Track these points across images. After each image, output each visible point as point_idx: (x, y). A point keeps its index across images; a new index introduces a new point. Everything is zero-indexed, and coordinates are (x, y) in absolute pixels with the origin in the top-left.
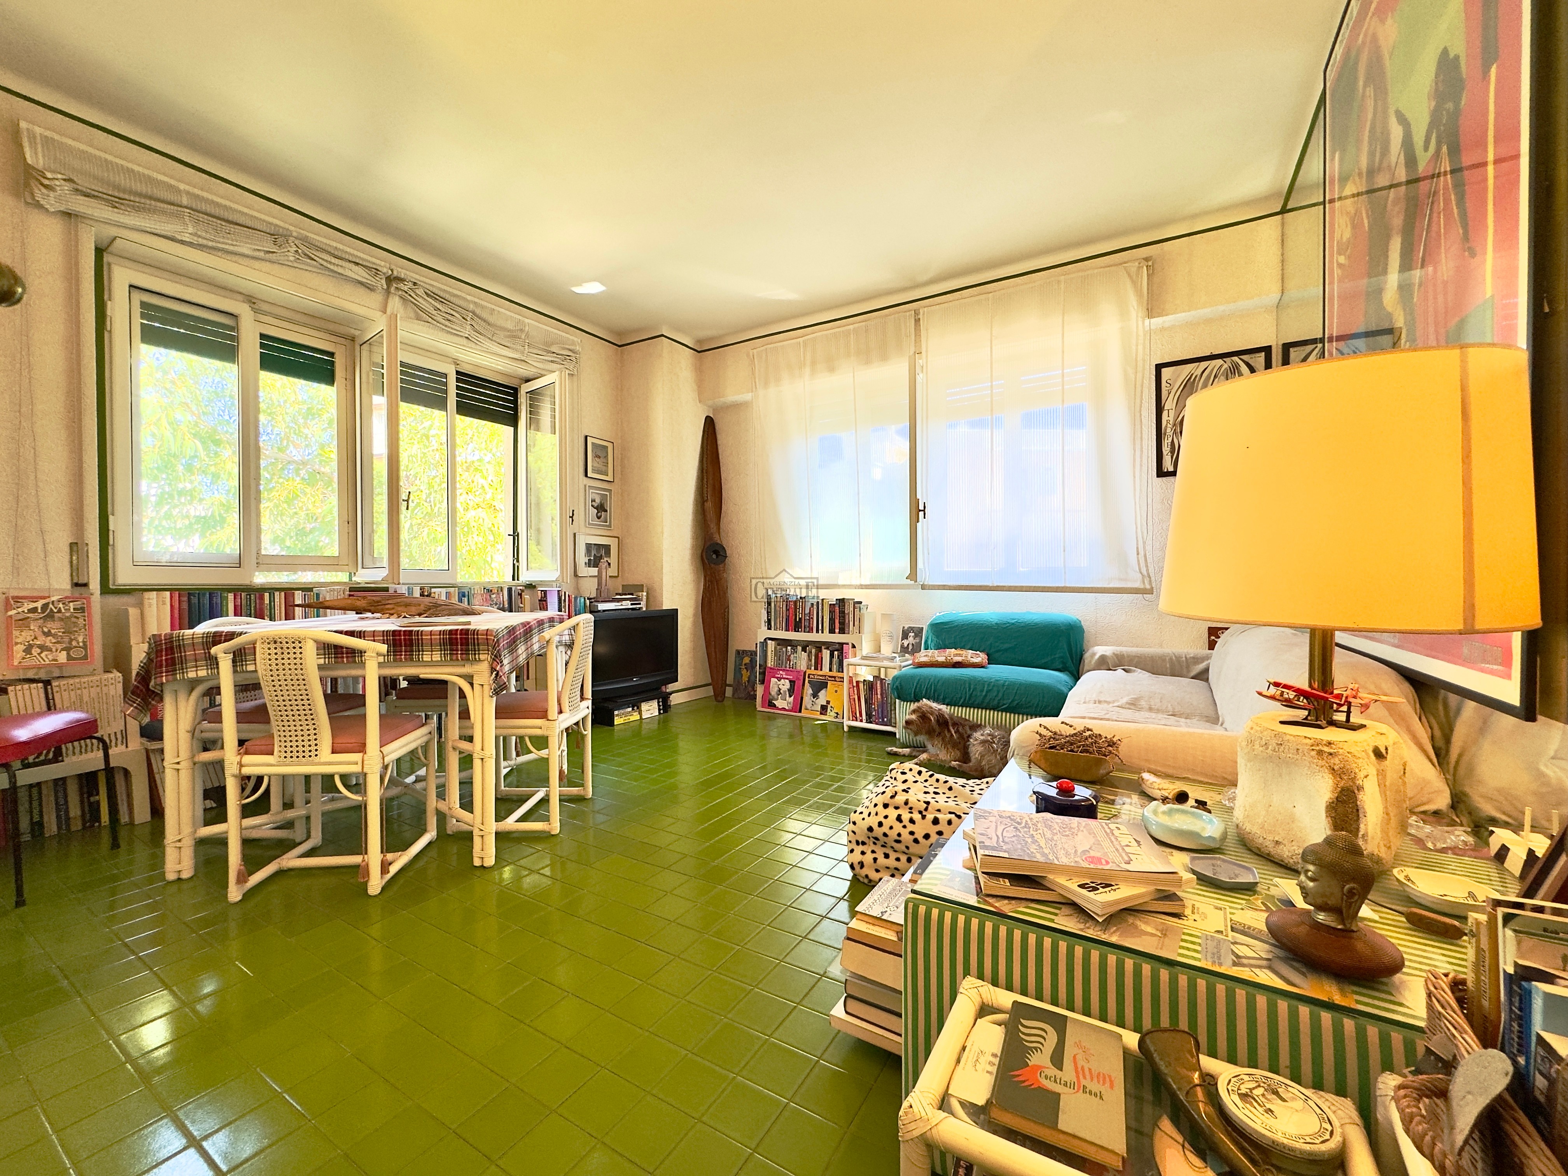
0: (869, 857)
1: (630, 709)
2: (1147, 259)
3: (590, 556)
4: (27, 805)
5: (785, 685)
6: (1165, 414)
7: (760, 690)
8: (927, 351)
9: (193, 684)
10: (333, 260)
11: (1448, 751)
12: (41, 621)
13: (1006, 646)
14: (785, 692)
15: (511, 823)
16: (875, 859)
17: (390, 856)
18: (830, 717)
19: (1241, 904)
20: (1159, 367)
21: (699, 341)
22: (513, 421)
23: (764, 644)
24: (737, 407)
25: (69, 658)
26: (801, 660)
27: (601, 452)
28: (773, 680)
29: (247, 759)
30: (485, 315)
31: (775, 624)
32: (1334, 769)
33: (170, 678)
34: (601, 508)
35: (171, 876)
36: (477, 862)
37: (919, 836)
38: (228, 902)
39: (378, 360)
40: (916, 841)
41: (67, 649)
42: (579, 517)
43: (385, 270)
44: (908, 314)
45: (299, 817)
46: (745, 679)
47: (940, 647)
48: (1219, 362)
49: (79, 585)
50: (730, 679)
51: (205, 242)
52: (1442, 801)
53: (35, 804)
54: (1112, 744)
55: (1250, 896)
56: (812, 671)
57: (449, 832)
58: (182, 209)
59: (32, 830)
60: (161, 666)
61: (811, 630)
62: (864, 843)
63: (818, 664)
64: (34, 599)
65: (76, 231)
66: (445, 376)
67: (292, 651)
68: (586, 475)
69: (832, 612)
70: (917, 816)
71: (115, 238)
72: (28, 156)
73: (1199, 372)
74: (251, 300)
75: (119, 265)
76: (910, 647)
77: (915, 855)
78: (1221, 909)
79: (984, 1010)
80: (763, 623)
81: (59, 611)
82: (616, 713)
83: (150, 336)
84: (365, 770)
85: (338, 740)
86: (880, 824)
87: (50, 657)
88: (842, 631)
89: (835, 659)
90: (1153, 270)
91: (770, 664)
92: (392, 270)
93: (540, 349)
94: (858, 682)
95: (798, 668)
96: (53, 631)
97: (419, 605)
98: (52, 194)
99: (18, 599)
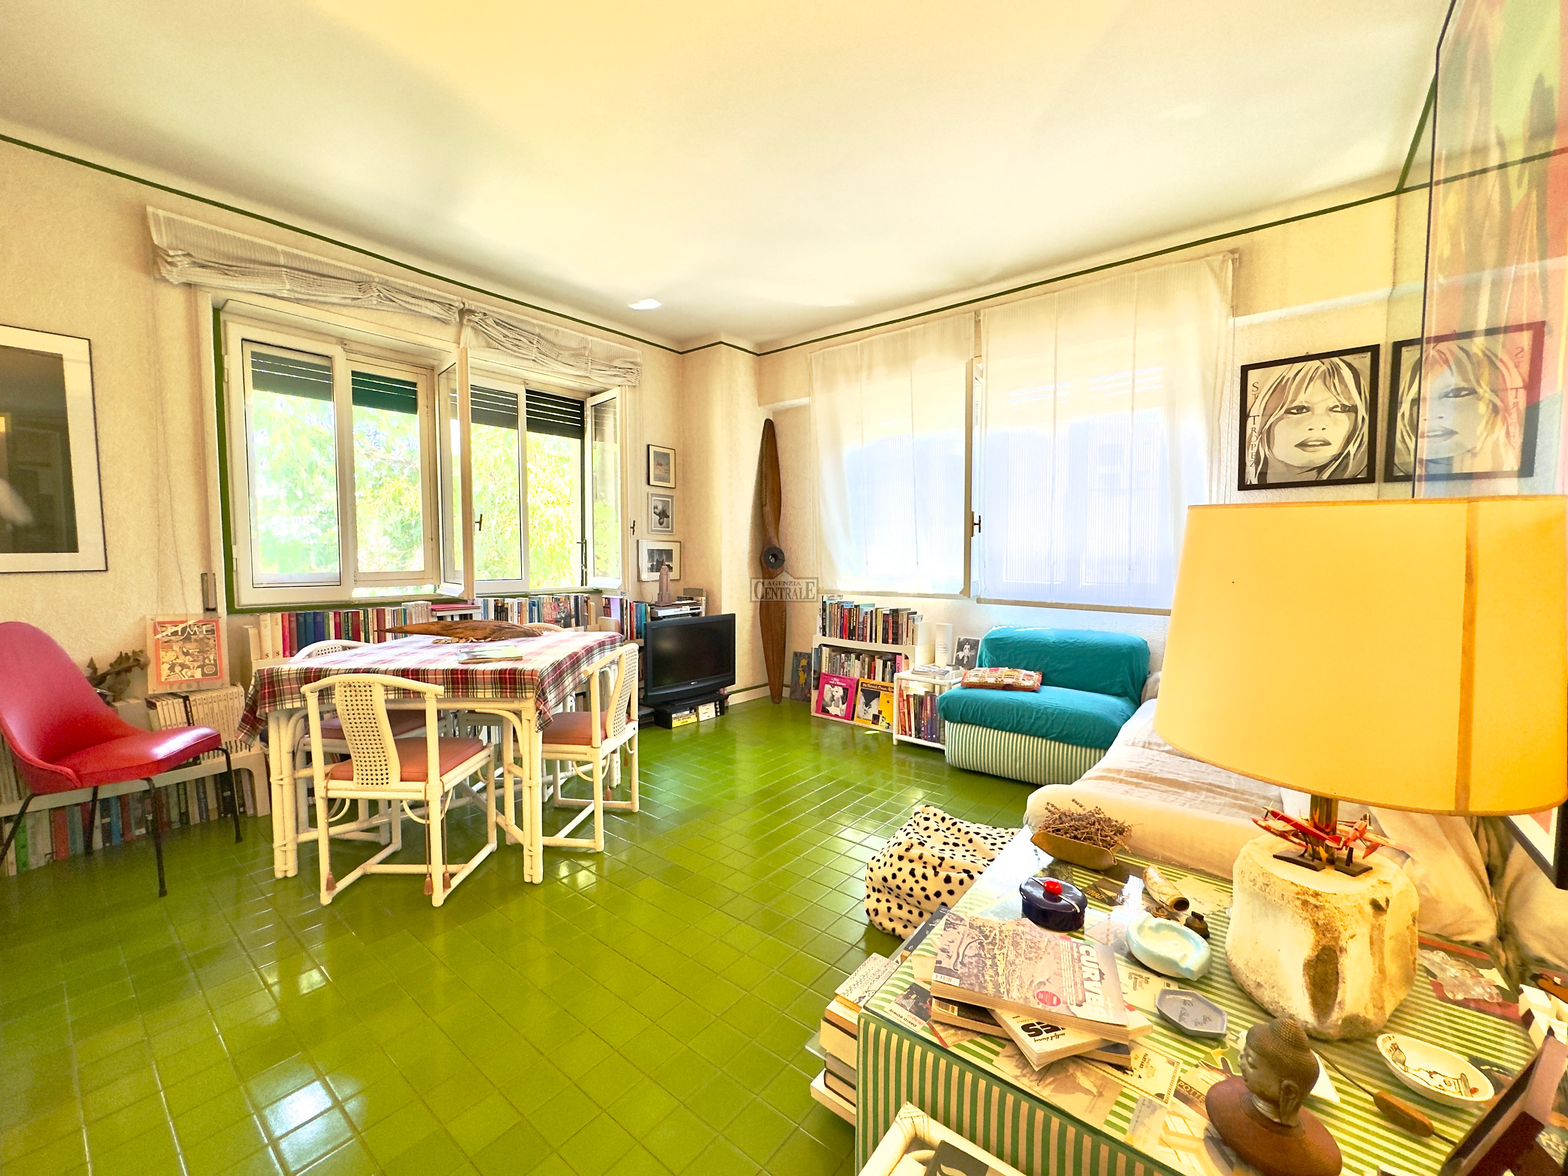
0: (883, 907)
1: (688, 712)
2: (1233, 252)
3: (653, 561)
4: (176, 800)
5: (839, 692)
6: (1250, 421)
7: (814, 694)
8: (987, 355)
9: (291, 713)
10: (413, 301)
11: (1502, 875)
12: (181, 643)
13: (1062, 666)
14: (838, 699)
15: (560, 839)
16: (889, 909)
17: (452, 868)
18: (881, 727)
19: (1197, 1058)
20: (1245, 369)
21: (759, 345)
22: (580, 433)
23: (819, 650)
24: (797, 409)
25: (203, 674)
26: (855, 669)
27: (663, 459)
28: (827, 686)
29: (333, 783)
30: (550, 336)
31: (830, 631)
32: (1317, 924)
33: (272, 708)
34: (663, 515)
35: (279, 875)
36: (527, 879)
37: (931, 892)
38: (320, 904)
39: (452, 386)
40: (927, 897)
41: (202, 667)
42: (641, 527)
43: (457, 304)
44: (968, 315)
45: (384, 824)
46: (802, 681)
47: (995, 664)
48: (1317, 363)
49: (210, 610)
50: (787, 679)
51: (300, 296)
52: (1486, 932)
53: (182, 797)
54: (1120, 831)
55: (1212, 1047)
56: (865, 679)
57: (508, 843)
58: (280, 269)
59: (181, 820)
60: (264, 699)
61: (864, 639)
62: (879, 891)
63: (871, 673)
64: (175, 624)
65: (196, 296)
66: (516, 396)
67: (364, 694)
68: (649, 483)
69: (885, 622)
70: (930, 872)
71: (227, 301)
72: (155, 237)
73: (1291, 374)
74: (342, 341)
75: (233, 322)
76: (966, 660)
77: (927, 911)
78: (1173, 1064)
79: (917, 1143)
80: (818, 630)
81: (195, 633)
82: (674, 716)
83: (261, 382)
84: (428, 798)
85: (406, 769)
86: (894, 876)
87: (189, 674)
88: (896, 641)
89: (888, 669)
90: (1240, 263)
91: (825, 670)
92: (464, 304)
93: (602, 365)
94: (908, 696)
95: (851, 676)
96: (191, 651)
97: (485, 629)
98: (175, 269)
99: (162, 624)
